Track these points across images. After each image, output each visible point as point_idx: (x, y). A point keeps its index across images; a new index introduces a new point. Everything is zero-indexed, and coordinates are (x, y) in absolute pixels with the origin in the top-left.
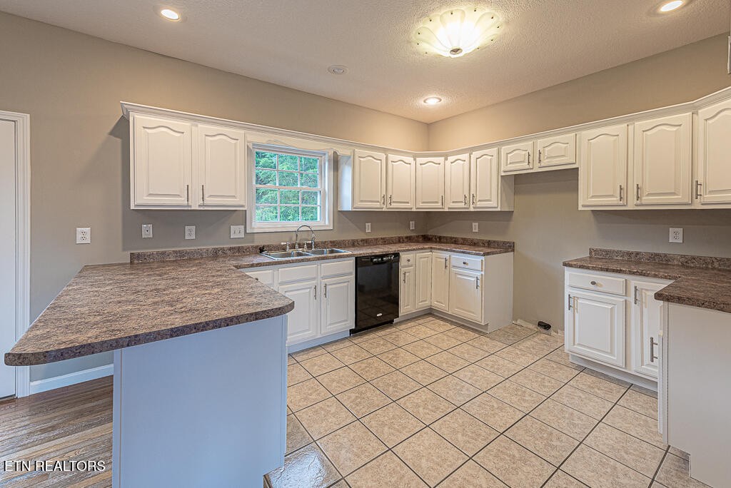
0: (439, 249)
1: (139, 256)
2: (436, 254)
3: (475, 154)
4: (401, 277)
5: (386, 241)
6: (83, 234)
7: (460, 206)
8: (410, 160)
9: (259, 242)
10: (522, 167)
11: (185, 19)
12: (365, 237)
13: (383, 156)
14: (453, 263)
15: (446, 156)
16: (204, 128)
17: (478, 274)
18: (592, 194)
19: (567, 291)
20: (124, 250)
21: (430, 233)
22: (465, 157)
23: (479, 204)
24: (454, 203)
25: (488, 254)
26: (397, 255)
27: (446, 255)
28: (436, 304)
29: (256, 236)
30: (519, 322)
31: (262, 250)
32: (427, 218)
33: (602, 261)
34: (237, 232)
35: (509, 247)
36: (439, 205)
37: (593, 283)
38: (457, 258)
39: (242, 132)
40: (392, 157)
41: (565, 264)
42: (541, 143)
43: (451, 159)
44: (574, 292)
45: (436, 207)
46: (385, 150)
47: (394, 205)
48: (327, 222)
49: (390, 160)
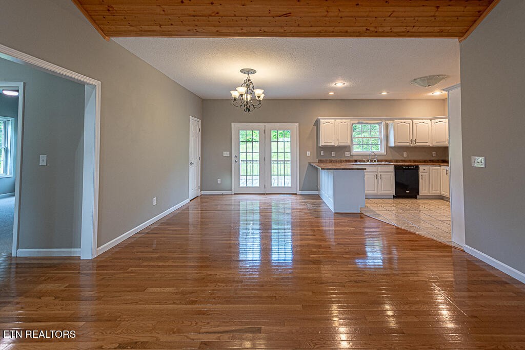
0: (444, 165)
1: (321, 160)
2: (442, 168)
4: (420, 177)
5: (415, 161)
8: (428, 121)
9: (355, 158)
12: (403, 159)
13: (410, 121)
16: (338, 121)
20: (317, 158)
26: (417, 167)
27: (447, 168)
28: (443, 193)
29: (354, 156)
31: (356, 161)
34: (347, 154)
39: (349, 120)
40: (415, 121)
46: (412, 119)
47: (417, 144)
48: (383, 152)
49: (414, 123)
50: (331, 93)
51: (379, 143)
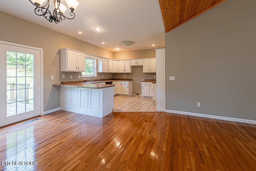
1: (63, 82)
2: (118, 82)
3: (126, 61)
6: (52, 77)
7: (123, 72)
8: (112, 61)
9: (84, 79)
10: (135, 65)
11: (82, 33)
13: (107, 60)
14: (122, 83)
15: (119, 61)
16: (79, 54)
17: (128, 85)
18: (145, 70)
19: (142, 86)
20: (60, 81)
21: (114, 78)
22: (124, 61)
23: (126, 71)
24: (121, 71)
25: (129, 81)
26: (112, 82)
27: (121, 82)
29: (83, 78)
30: (134, 94)
31: (85, 81)
32: (114, 74)
33: (146, 81)
34: (79, 77)
35: (132, 80)
36: (118, 71)
37: (146, 84)
38: (123, 82)
40: (109, 60)
41: (142, 81)
42: (137, 61)
43: (120, 61)
44: (143, 86)
45: (117, 72)
46: (108, 59)
47: (110, 71)
48: (96, 75)
49: (109, 61)
50: (80, 33)
51: (93, 70)
